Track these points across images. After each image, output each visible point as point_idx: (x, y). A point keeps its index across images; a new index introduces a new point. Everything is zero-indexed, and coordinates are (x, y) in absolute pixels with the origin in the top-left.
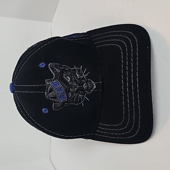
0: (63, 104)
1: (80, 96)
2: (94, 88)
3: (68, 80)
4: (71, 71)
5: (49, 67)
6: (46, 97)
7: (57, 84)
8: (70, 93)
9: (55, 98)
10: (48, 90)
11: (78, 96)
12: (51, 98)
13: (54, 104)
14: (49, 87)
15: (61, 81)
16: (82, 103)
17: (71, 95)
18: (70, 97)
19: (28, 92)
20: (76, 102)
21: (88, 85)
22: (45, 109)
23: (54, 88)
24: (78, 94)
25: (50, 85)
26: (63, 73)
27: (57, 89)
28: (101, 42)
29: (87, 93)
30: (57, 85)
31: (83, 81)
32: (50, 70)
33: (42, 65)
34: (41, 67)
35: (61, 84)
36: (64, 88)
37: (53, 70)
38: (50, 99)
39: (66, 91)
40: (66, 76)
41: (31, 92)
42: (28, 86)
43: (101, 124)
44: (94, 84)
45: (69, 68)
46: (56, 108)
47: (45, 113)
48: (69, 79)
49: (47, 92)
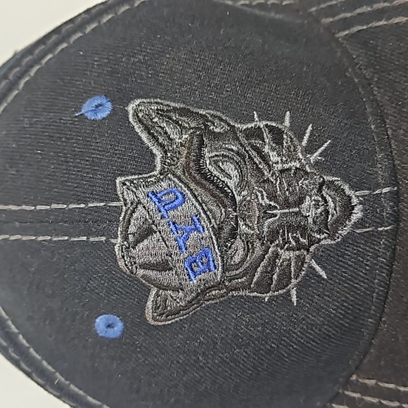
0: (198, 295)
1: (285, 255)
2: (354, 218)
3: (226, 180)
4: (238, 139)
5: (131, 120)
6: (121, 263)
7: (177, 198)
8: (239, 243)
9: (164, 266)
10: (132, 229)
11: (277, 256)
12: (143, 266)
13: (157, 295)
14: (133, 212)
15: (193, 186)
16: (289, 291)
17: (241, 252)
18: (237, 259)
19: (25, 238)
20: (264, 285)
21: (326, 202)
22: (107, 320)
23: (162, 217)
24: (277, 245)
25: (139, 202)
26: (201, 144)
27: (174, 223)
28: (359, 11)
29: (323, 242)
30: (176, 202)
31: (303, 183)
32: (138, 130)
33: (96, 109)
34: (90, 116)
35: (195, 197)
36: (208, 217)
37: (149, 133)
38: (141, 272)
39: (218, 231)
40: (216, 162)
41: (41, 238)
42: (24, 207)
43: (367, 381)
44: (355, 201)
45: (229, 125)
46: (161, 315)
47: (107, 335)
48: (234, 173)
49: (126, 238)
